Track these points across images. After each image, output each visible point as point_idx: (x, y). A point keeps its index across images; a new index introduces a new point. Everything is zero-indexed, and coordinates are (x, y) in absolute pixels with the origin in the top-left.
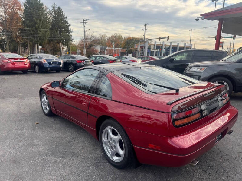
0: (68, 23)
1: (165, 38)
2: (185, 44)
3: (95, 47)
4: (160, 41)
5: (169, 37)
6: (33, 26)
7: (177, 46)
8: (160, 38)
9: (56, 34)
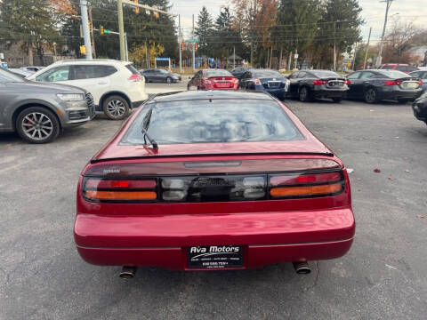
0: (357, 6)
3: (415, 50)
6: (291, 20)
9: (329, 29)
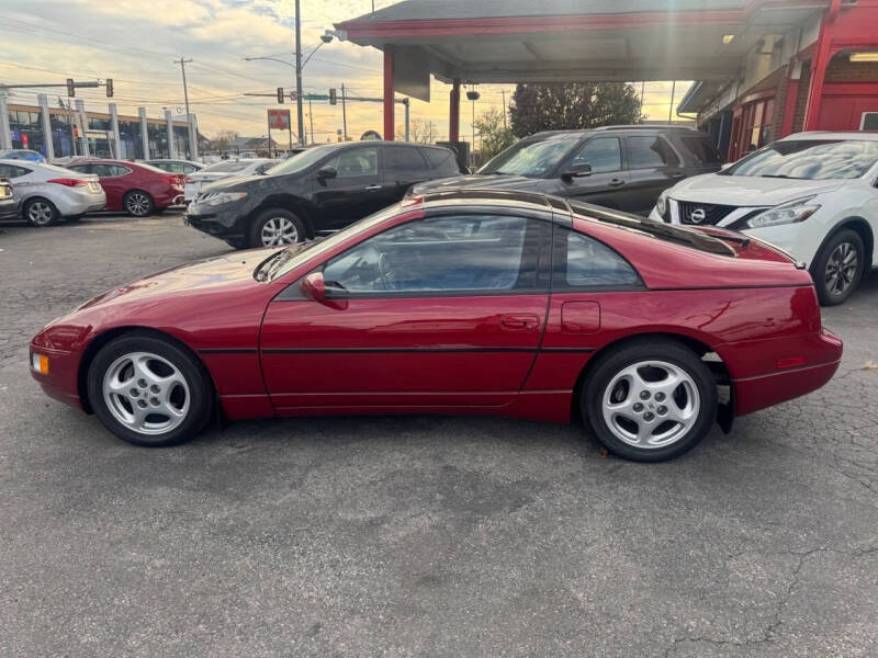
1: (95, 85)
2: (168, 113)
4: (72, 95)
5: (110, 81)
7: (140, 118)
8: (72, 86)
